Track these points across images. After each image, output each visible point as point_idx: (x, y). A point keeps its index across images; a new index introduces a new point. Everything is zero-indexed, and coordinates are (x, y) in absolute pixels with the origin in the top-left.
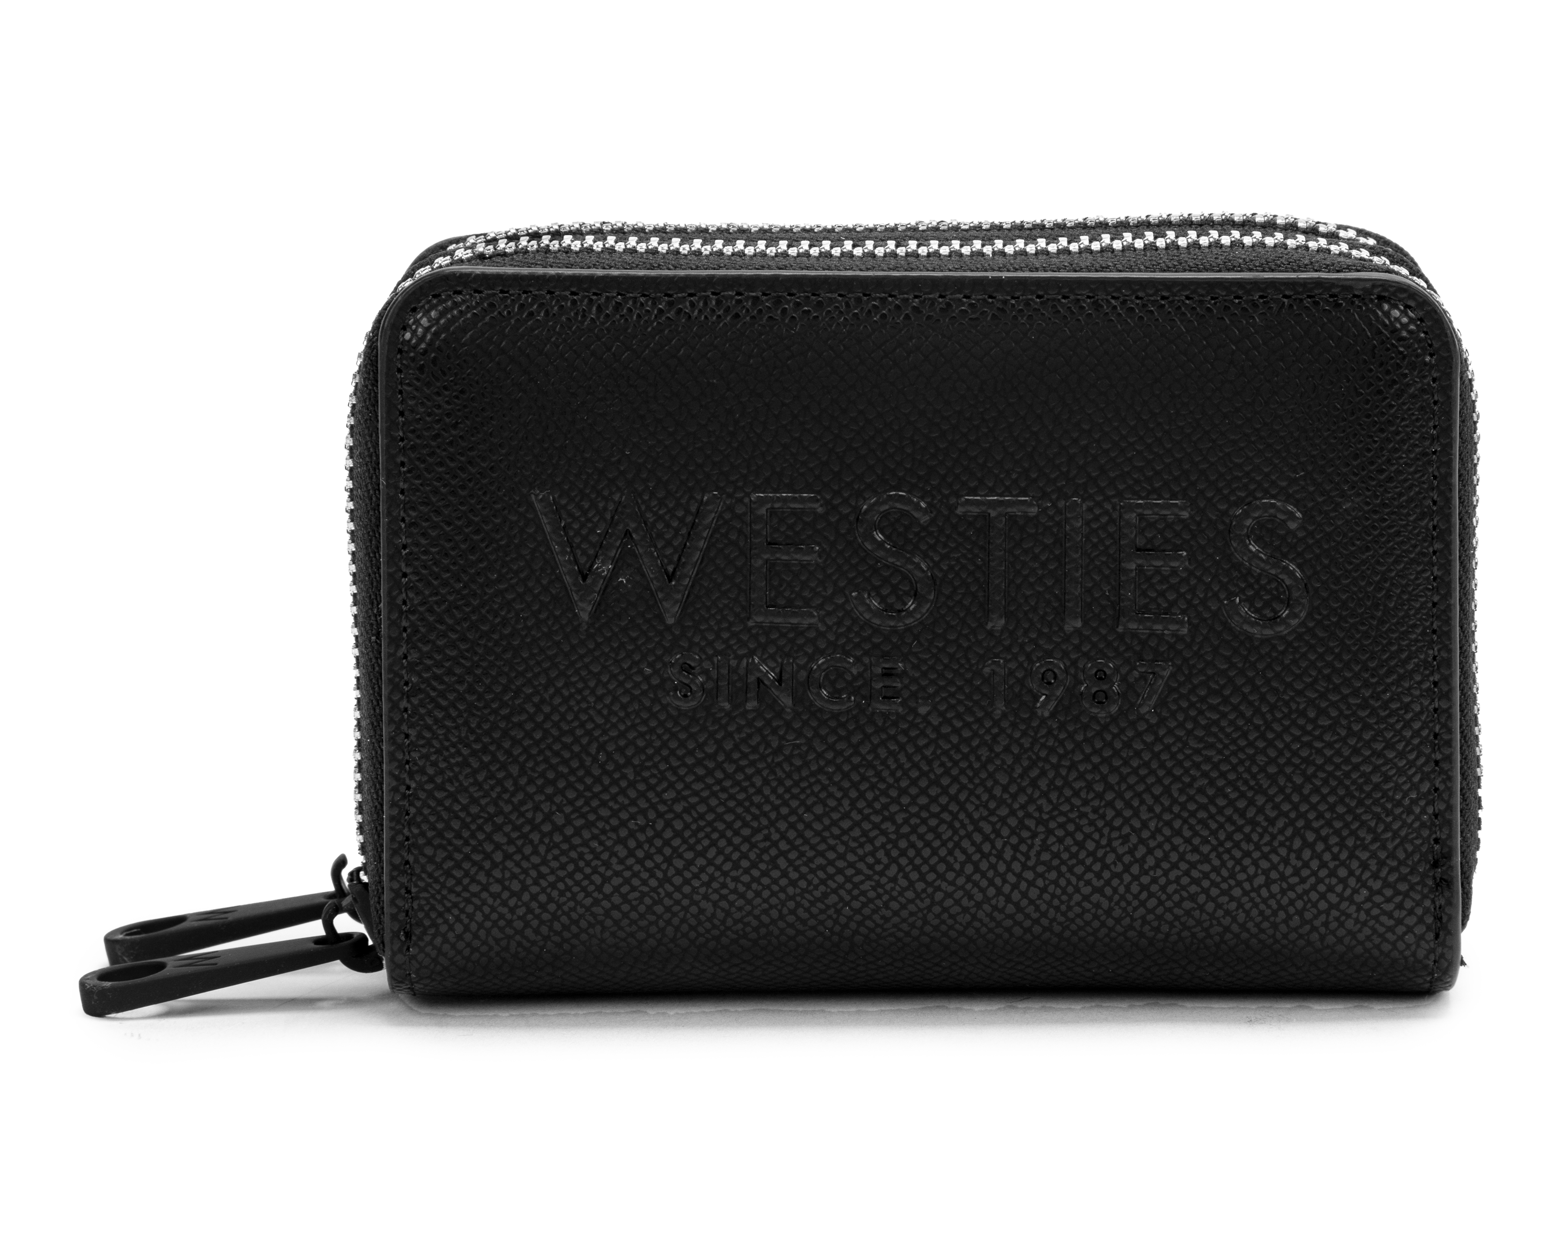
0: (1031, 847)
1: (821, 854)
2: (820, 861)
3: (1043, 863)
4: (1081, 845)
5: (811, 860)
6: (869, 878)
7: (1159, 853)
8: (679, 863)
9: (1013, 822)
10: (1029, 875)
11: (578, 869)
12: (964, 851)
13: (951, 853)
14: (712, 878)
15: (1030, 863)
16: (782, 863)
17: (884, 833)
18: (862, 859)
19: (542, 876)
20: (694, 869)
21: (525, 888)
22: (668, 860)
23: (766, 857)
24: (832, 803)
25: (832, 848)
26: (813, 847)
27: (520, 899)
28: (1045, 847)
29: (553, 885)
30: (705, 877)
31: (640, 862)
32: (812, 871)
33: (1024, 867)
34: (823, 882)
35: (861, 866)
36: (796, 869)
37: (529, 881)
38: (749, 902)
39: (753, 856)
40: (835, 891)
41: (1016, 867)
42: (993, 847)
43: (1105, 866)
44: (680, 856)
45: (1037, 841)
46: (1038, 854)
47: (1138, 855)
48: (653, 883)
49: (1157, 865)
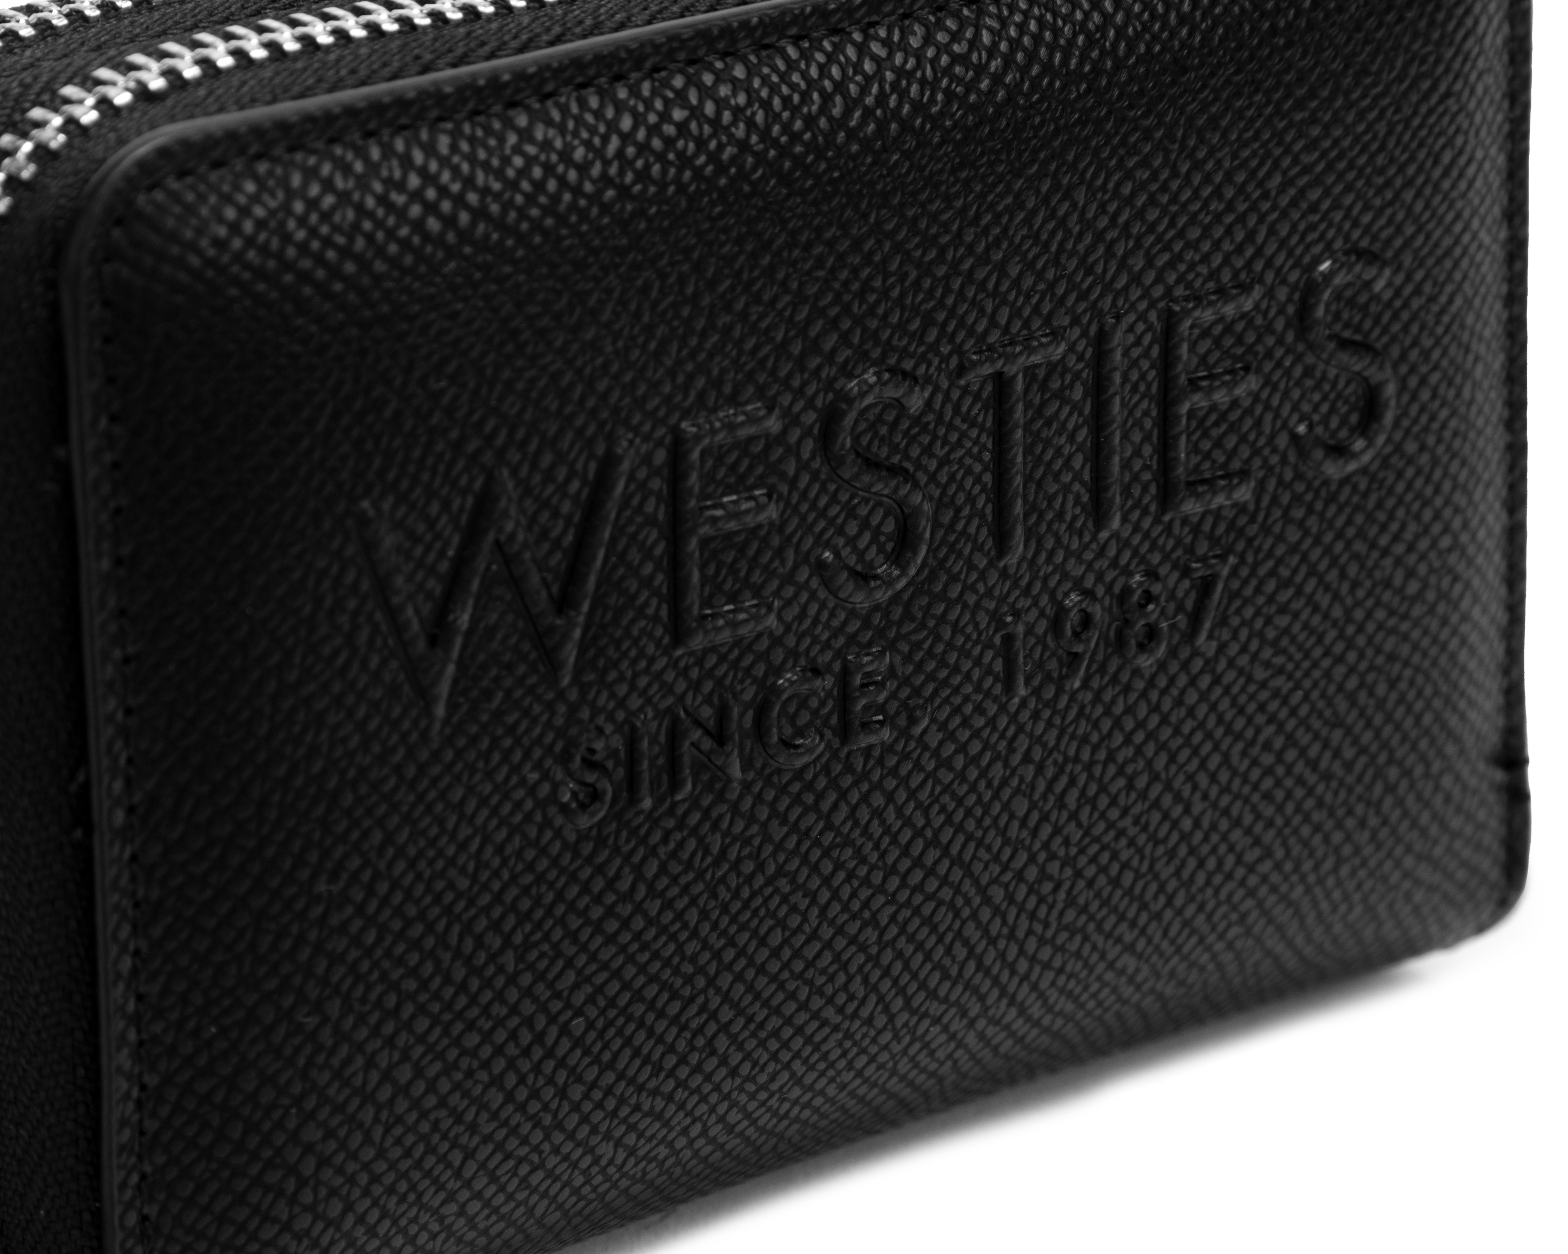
0: (1051, 908)
1: (777, 1011)
2: (775, 1022)
3: (1066, 928)
4: (1115, 882)
5: (761, 1026)
6: (836, 1028)
7: (1211, 864)
8: (576, 1092)
9: (1032, 873)
10: (1045, 954)
11: (431, 1150)
12: (966, 943)
13: (949, 951)
14: (622, 1101)
15: (1049, 934)
16: (722, 1043)
17: (863, 948)
18: (830, 1001)
19: (375, 1179)
20: (597, 1095)
21: (349, 1207)
22: (562, 1093)
23: (700, 1042)
24: (795, 921)
25: (792, 996)
26: (766, 1004)
27: (338, 1229)
28: (1071, 901)
29: (391, 1190)
30: (611, 1104)
31: (522, 1108)
32: (762, 1043)
33: (1042, 941)
34: (774, 1057)
35: (830, 1013)
36: (741, 1047)
37: (357, 1193)
38: (667, 1124)
39: (681, 1046)
40: (787, 1066)
41: (1031, 945)
42: (1004, 922)
43: (1144, 906)
44: (579, 1080)
45: (1062, 895)
46: (1061, 914)
47: (1186, 874)
48: (537, 1137)
49: (1208, 882)
